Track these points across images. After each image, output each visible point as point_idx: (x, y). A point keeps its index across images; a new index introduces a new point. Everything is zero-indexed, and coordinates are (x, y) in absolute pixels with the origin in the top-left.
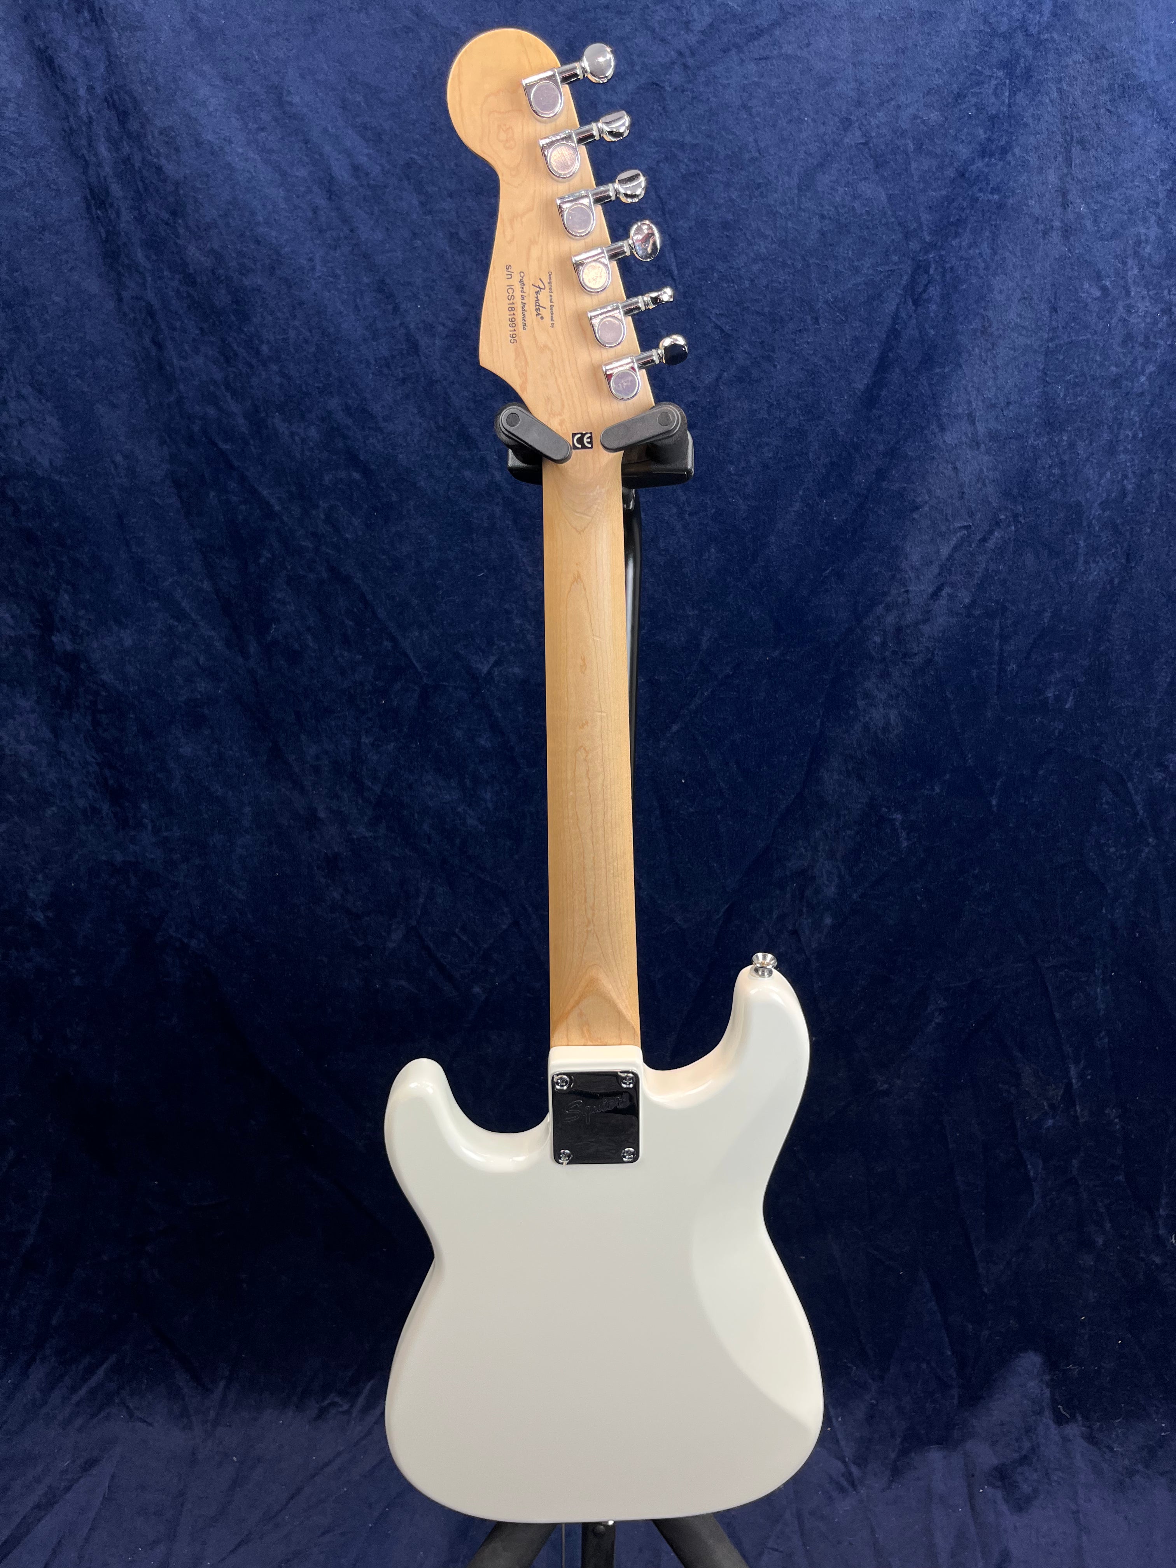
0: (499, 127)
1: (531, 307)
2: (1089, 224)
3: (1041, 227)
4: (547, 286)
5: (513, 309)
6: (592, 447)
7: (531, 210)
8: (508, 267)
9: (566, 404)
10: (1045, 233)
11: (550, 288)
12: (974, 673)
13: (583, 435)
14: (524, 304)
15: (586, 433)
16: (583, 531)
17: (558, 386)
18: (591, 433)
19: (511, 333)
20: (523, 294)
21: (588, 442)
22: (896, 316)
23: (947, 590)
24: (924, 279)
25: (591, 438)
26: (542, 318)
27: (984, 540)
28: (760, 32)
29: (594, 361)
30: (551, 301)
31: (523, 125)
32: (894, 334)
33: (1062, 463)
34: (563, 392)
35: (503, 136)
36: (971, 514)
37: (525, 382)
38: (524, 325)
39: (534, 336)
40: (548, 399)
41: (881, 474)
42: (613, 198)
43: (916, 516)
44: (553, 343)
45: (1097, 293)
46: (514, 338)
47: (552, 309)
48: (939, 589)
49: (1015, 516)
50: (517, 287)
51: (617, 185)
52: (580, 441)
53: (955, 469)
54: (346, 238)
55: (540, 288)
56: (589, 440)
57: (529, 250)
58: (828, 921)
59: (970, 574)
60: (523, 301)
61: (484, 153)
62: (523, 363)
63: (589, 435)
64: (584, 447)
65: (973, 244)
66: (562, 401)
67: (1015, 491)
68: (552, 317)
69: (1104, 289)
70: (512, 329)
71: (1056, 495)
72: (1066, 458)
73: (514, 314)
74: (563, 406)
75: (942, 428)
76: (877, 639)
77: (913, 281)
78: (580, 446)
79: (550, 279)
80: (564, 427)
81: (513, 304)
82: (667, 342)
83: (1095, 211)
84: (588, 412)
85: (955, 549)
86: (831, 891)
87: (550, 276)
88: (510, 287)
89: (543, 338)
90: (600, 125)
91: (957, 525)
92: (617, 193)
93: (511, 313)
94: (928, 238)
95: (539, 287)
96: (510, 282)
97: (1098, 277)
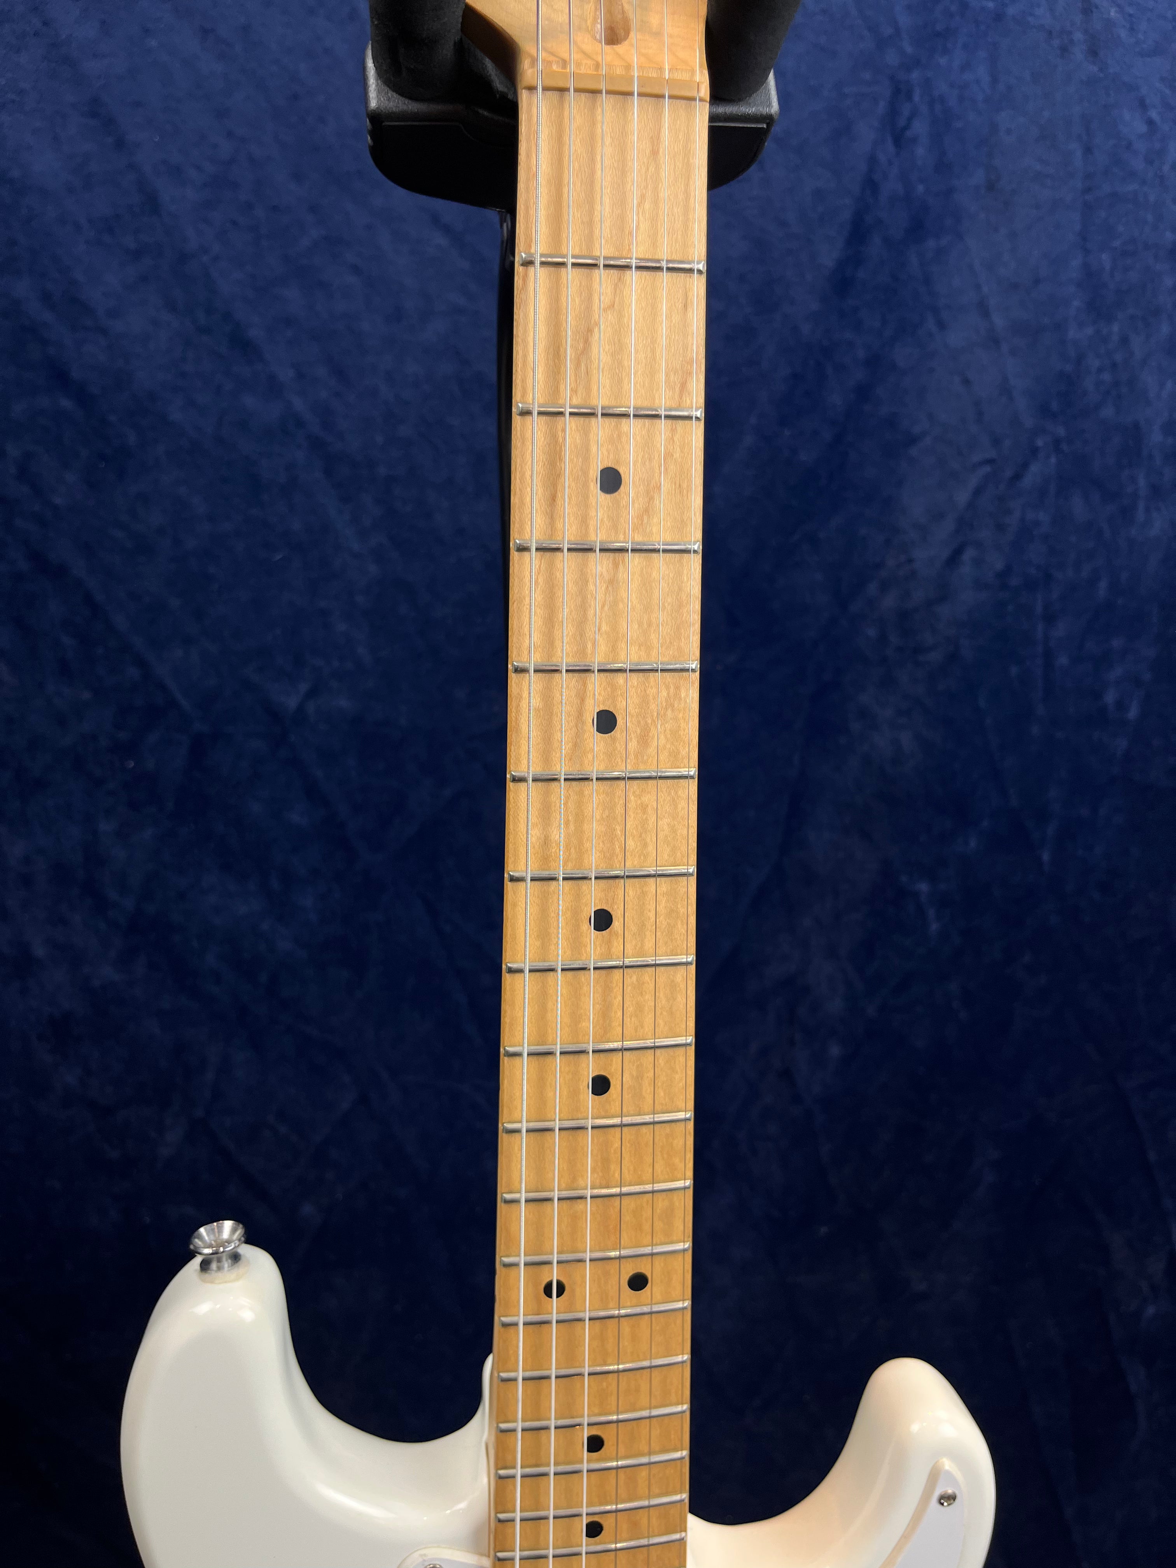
2: (1123, 34)
3: (1056, 42)
10: (1064, 50)
12: (1014, 670)
22: (872, 160)
23: (969, 554)
24: (906, 110)
27: (1017, 477)
32: (871, 185)
33: (1114, 365)
36: (996, 442)
41: (863, 392)
43: (914, 451)
45: (1143, 128)
48: (958, 552)
49: (1057, 442)
53: (966, 382)
54: (36, 34)
58: (835, 1050)
59: (1000, 528)
65: (966, 67)
67: (1055, 406)
69: (1150, 122)
71: (1108, 412)
72: (1118, 357)
75: (942, 325)
76: (872, 632)
77: (893, 112)
83: (1131, 15)
85: (978, 492)
86: (835, 1006)
91: (977, 458)
94: (909, 50)
97: (1143, 105)
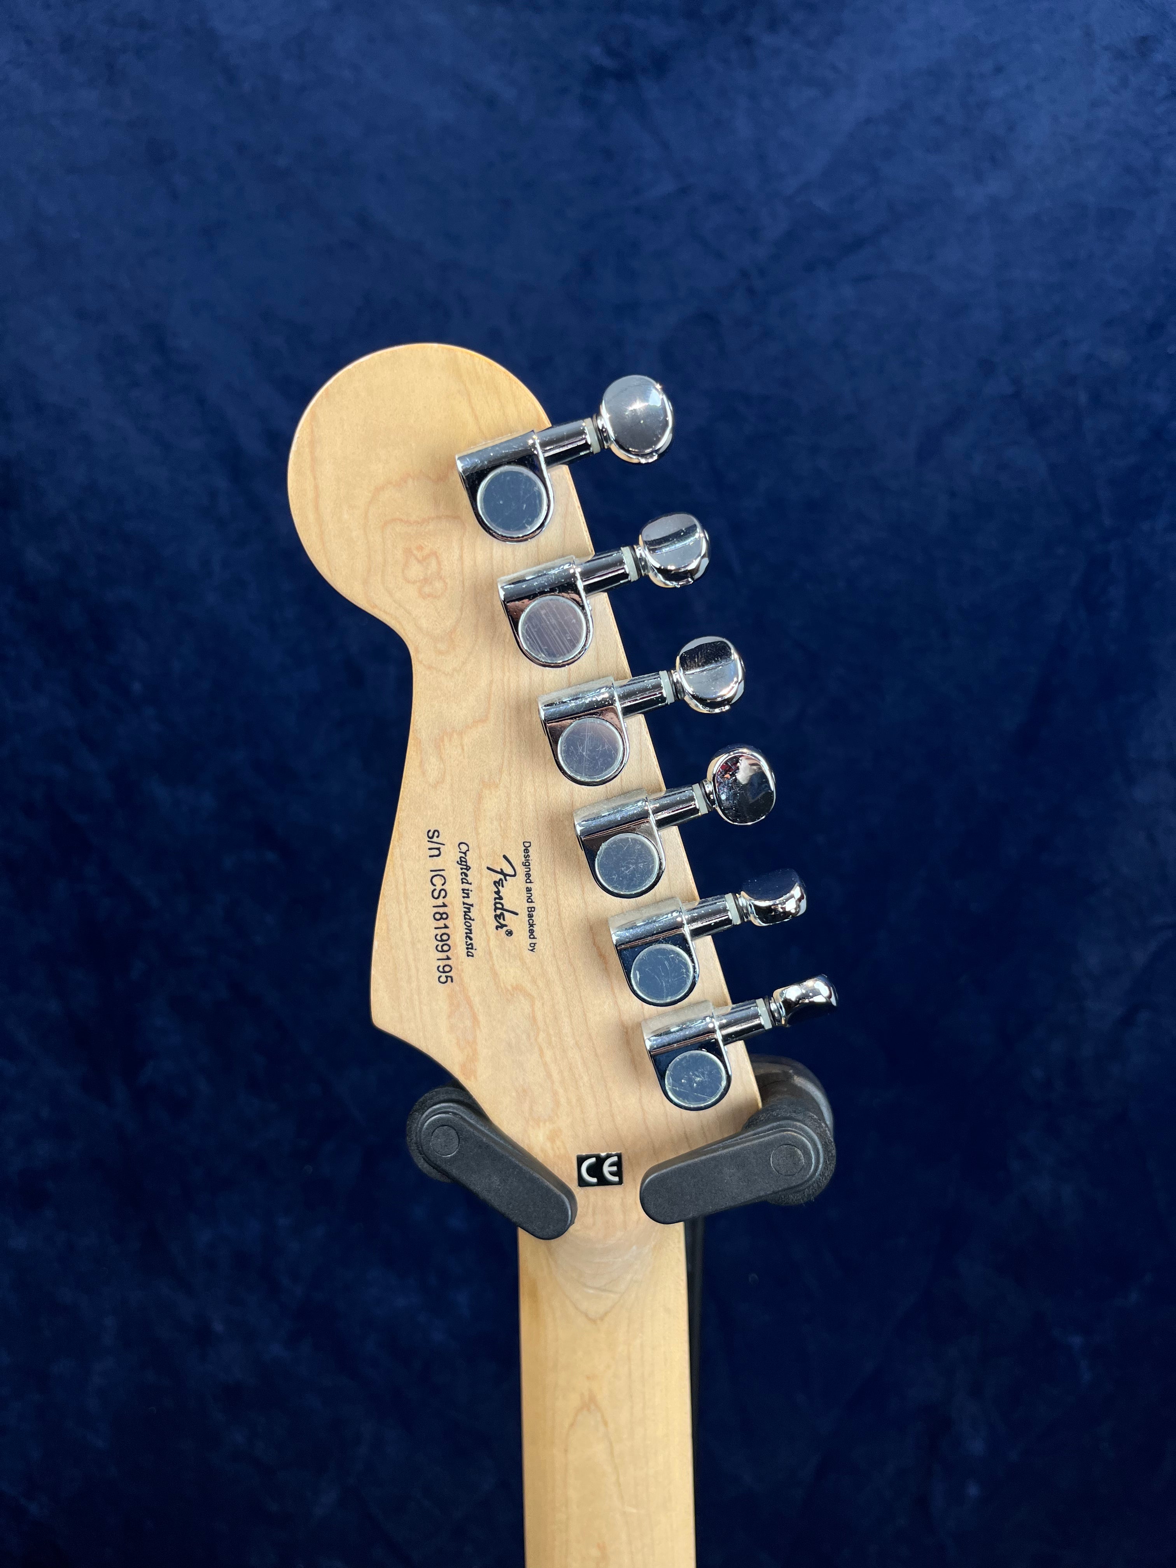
0: (408, 552)
1: (484, 912)
4: (521, 870)
5: (444, 916)
6: (620, 1182)
7: (483, 720)
8: (432, 835)
9: (563, 1100)
11: (528, 875)
13: (600, 1161)
14: (468, 908)
15: (608, 1156)
16: (602, 1319)
17: (545, 1064)
18: (619, 1156)
19: (442, 963)
20: (466, 886)
21: (612, 1173)
25: (619, 1164)
26: (510, 933)
28: (859, 243)
29: (626, 1017)
30: (530, 900)
31: (461, 548)
34: (556, 1076)
35: (415, 571)
37: (473, 1058)
38: (470, 947)
39: (492, 969)
40: (524, 1091)
42: (670, 700)
44: (534, 981)
46: (446, 974)
47: (530, 916)
50: (453, 873)
51: (679, 675)
52: (596, 1170)
55: (505, 875)
56: (615, 1169)
57: (480, 797)
60: (466, 900)
61: (375, 606)
62: (468, 1023)
63: (615, 1159)
64: (603, 1181)
66: (555, 1093)
68: (531, 932)
70: (443, 955)
73: (446, 927)
74: (557, 1103)
78: (595, 1180)
79: (527, 857)
80: (558, 1143)
81: (445, 905)
82: (793, 992)
84: (612, 1116)
87: (526, 850)
88: (437, 873)
89: (510, 973)
90: (641, 551)
92: (678, 689)
93: (441, 923)
95: (502, 872)
96: (438, 863)
